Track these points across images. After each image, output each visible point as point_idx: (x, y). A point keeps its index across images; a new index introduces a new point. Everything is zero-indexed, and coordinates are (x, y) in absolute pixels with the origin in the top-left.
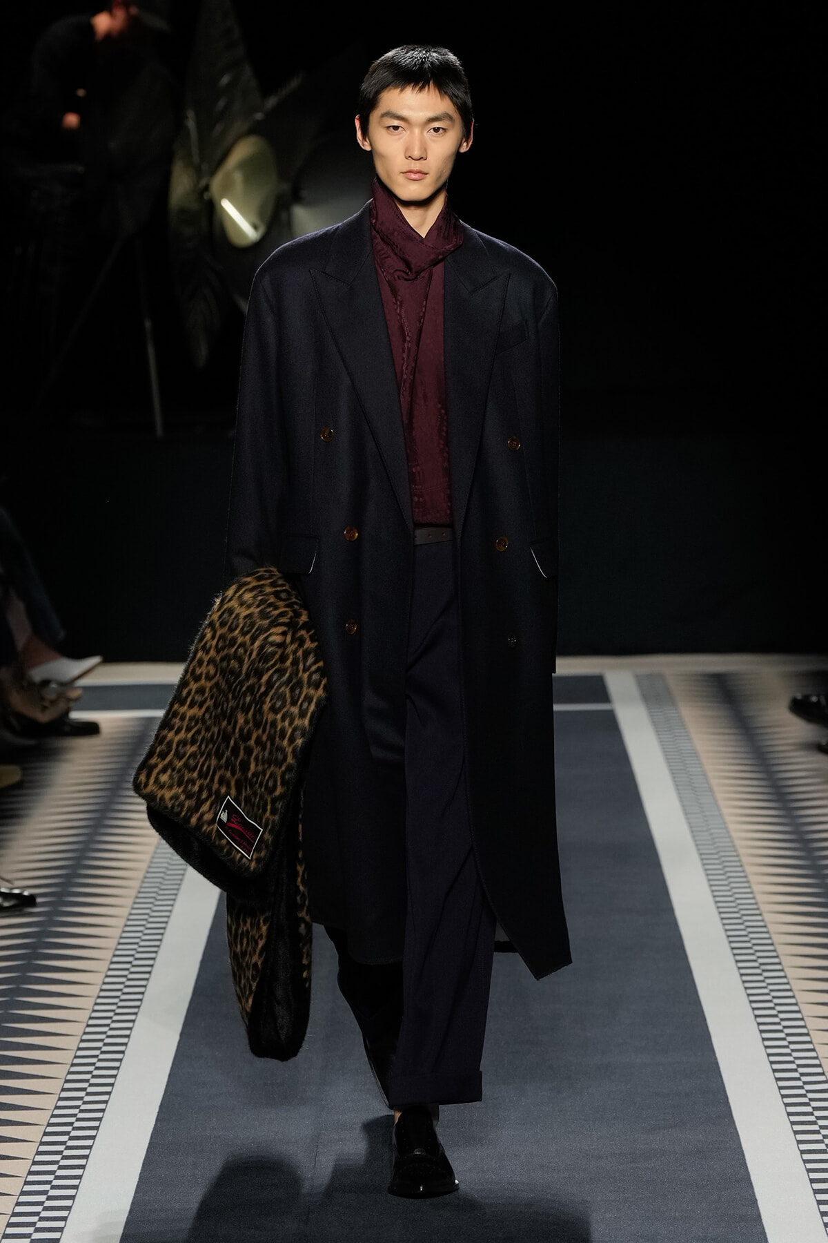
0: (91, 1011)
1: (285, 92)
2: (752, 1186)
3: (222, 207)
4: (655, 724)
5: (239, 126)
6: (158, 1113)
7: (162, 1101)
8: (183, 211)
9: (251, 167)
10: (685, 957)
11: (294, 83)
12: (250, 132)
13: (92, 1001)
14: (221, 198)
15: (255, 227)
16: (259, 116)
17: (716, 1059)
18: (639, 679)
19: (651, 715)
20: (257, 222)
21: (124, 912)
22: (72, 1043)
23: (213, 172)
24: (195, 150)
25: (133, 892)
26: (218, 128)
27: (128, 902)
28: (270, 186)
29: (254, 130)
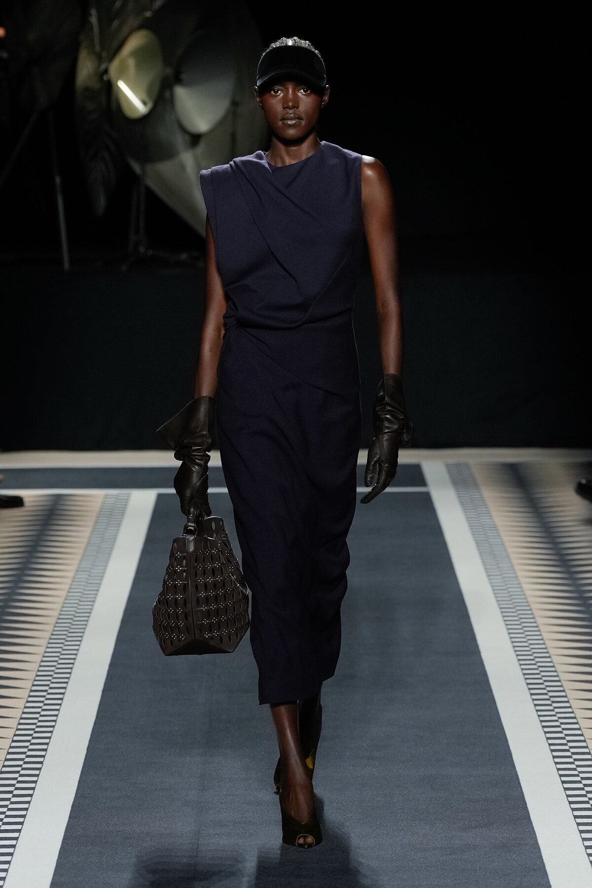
0: (15, 730)
3: (118, 87)
4: (462, 503)
5: (133, 22)
6: (71, 811)
7: (73, 802)
8: (87, 89)
9: (140, 55)
10: (489, 690)
12: (141, 27)
13: (16, 721)
14: (117, 79)
15: (145, 103)
16: (148, 14)
17: (516, 772)
18: (448, 466)
19: (459, 497)
20: (146, 99)
21: (41, 650)
23: (111, 58)
24: (97, 41)
25: (47, 635)
26: (116, 23)
27: (44, 642)
28: (157, 70)
29: (144, 25)
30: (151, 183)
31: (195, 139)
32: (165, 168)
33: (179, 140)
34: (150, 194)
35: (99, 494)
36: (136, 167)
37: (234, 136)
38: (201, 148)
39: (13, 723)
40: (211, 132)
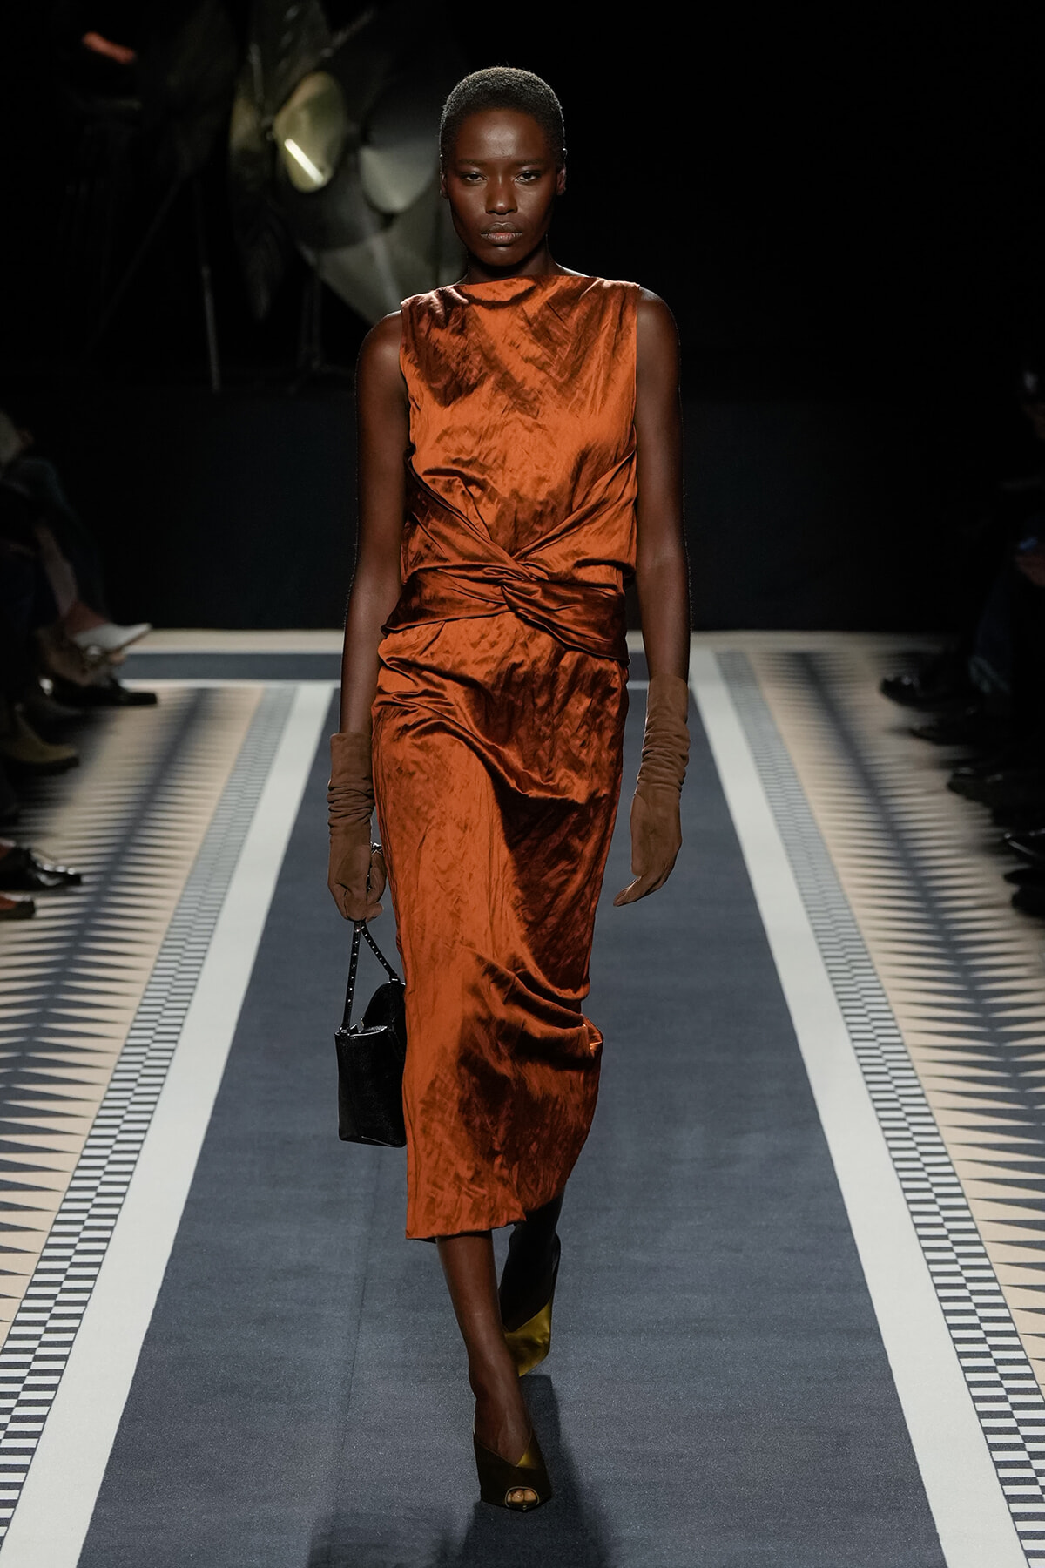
1: (355, 27)
3: (286, 151)
4: (737, 705)
5: (306, 62)
8: (245, 152)
9: (317, 107)
11: (365, 18)
12: (317, 70)
14: (285, 138)
15: (321, 170)
16: (327, 53)
18: (720, 658)
19: (733, 696)
20: (324, 164)
23: (277, 110)
24: (258, 87)
26: (283, 65)
29: (323, 67)
30: (329, 276)
31: (387, 219)
32: (348, 257)
33: (367, 220)
34: (328, 291)
35: (255, 688)
36: (309, 255)
37: (437, 218)
38: (395, 232)
39: (138, 989)
40: (409, 211)
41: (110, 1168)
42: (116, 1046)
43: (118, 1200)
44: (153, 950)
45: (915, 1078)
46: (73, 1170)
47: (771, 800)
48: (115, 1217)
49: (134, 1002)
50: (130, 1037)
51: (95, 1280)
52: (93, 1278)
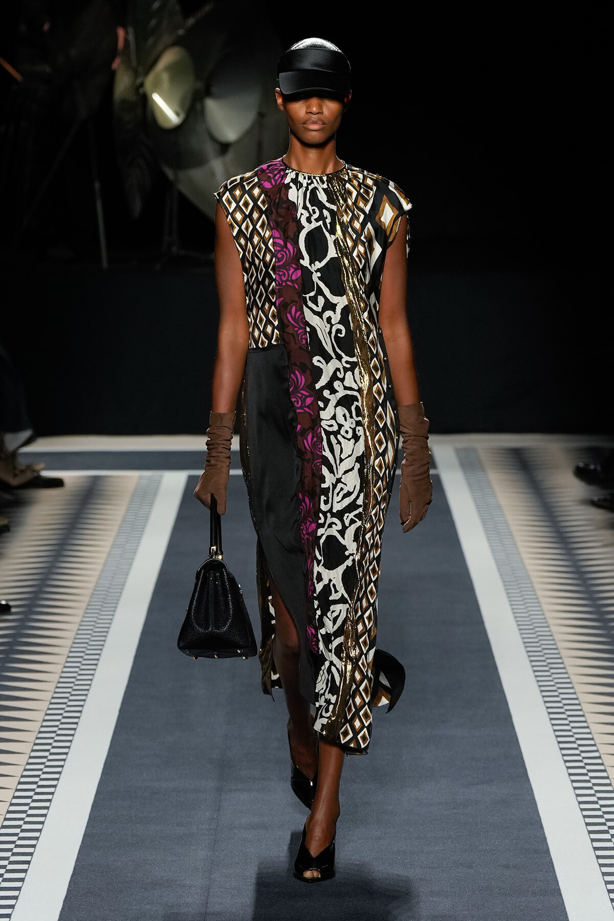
0: (53, 693)
1: (200, 14)
2: (543, 828)
3: (153, 99)
4: (470, 485)
5: (167, 39)
8: (124, 102)
9: (174, 70)
11: (207, 8)
12: (176, 43)
13: (54, 685)
14: (153, 92)
15: (177, 114)
16: (181, 32)
17: (515, 733)
18: (458, 451)
19: (467, 479)
20: (177, 109)
21: (77, 619)
22: (39, 716)
23: (147, 73)
24: (134, 56)
25: (84, 605)
26: (151, 41)
27: (81, 612)
28: (188, 84)
29: (177, 42)
30: (183, 188)
31: (224, 148)
32: (196, 174)
33: (210, 149)
34: (182, 198)
35: (133, 476)
36: (170, 173)
37: (260, 145)
38: (230, 156)
39: (51, 687)
40: (239, 141)
41: (31, 812)
42: (35, 726)
43: (36, 834)
44: (61, 660)
45: (595, 745)
46: (5, 814)
47: (493, 551)
48: (34, 846)
49: (47, 696)
50: (45, 720)
51: (20, 890)
52: (19, 889)
